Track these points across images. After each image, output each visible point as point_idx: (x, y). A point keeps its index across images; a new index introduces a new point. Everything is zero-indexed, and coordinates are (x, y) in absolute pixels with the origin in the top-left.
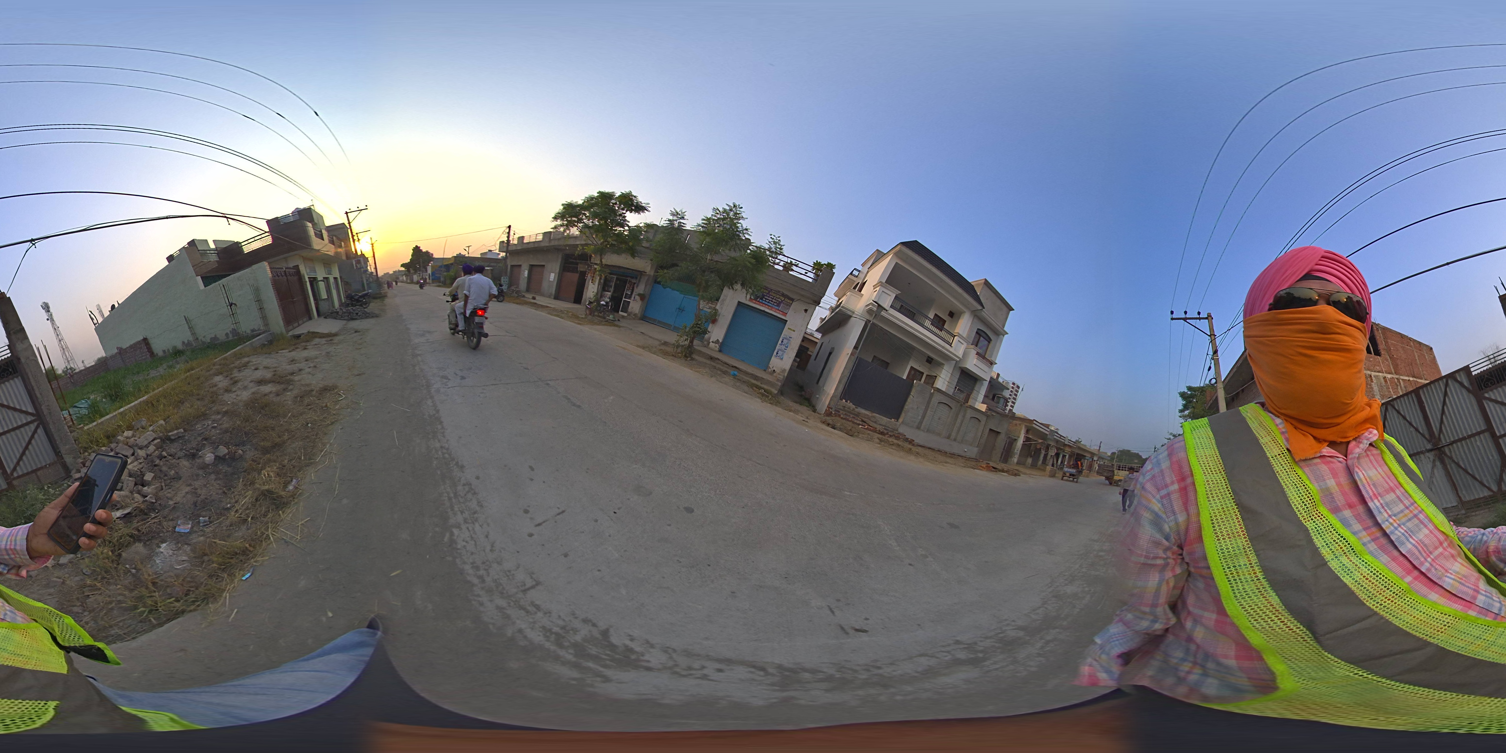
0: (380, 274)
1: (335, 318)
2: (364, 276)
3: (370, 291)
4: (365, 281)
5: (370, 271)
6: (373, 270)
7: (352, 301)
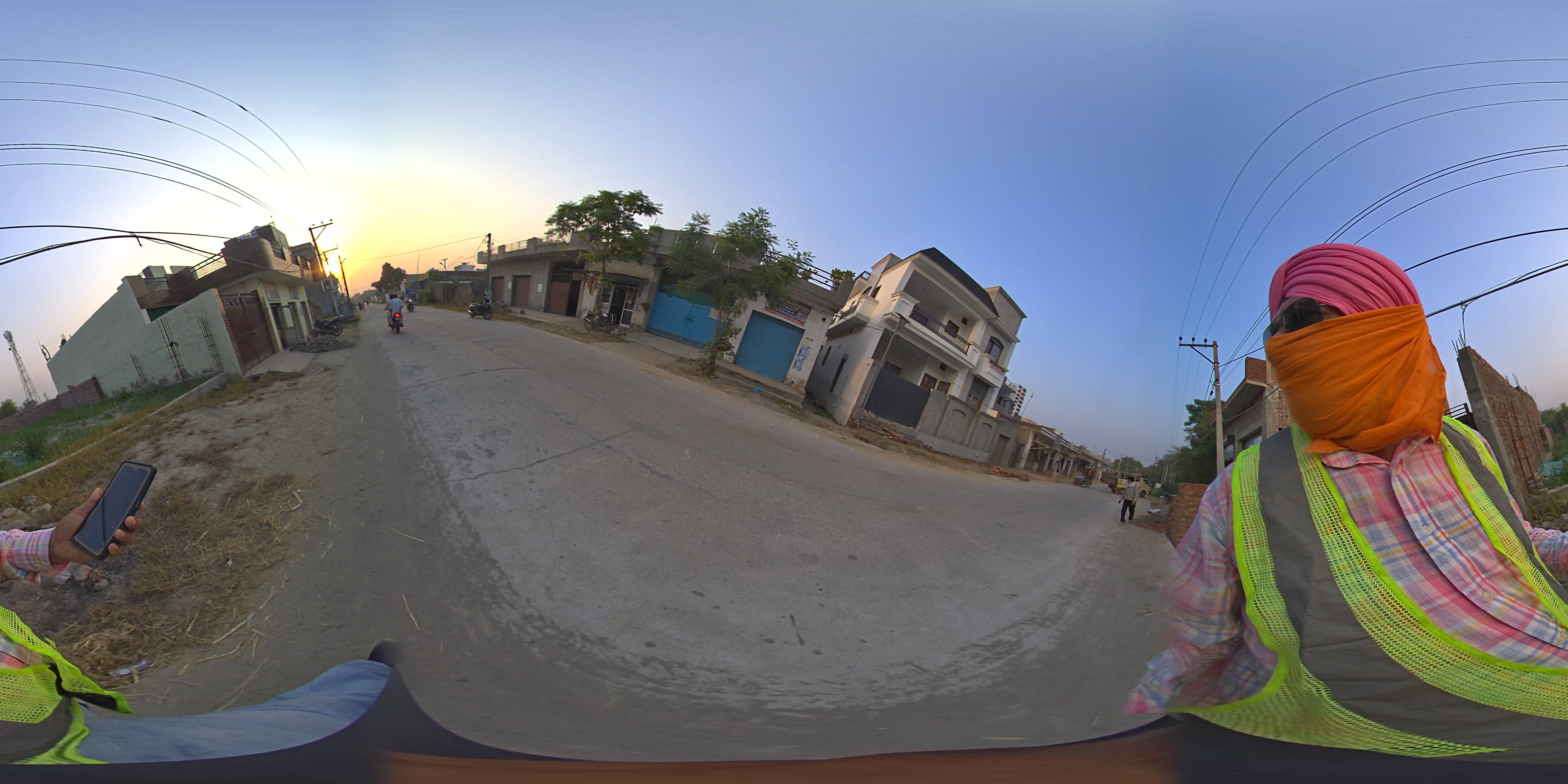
0: (351, 295)
1: (303, 351)
2: (334, 298)
3: (341, 316)
4: (336, 304)
5: (341, 292)
6: (344, 292)
7: (321, 328)
